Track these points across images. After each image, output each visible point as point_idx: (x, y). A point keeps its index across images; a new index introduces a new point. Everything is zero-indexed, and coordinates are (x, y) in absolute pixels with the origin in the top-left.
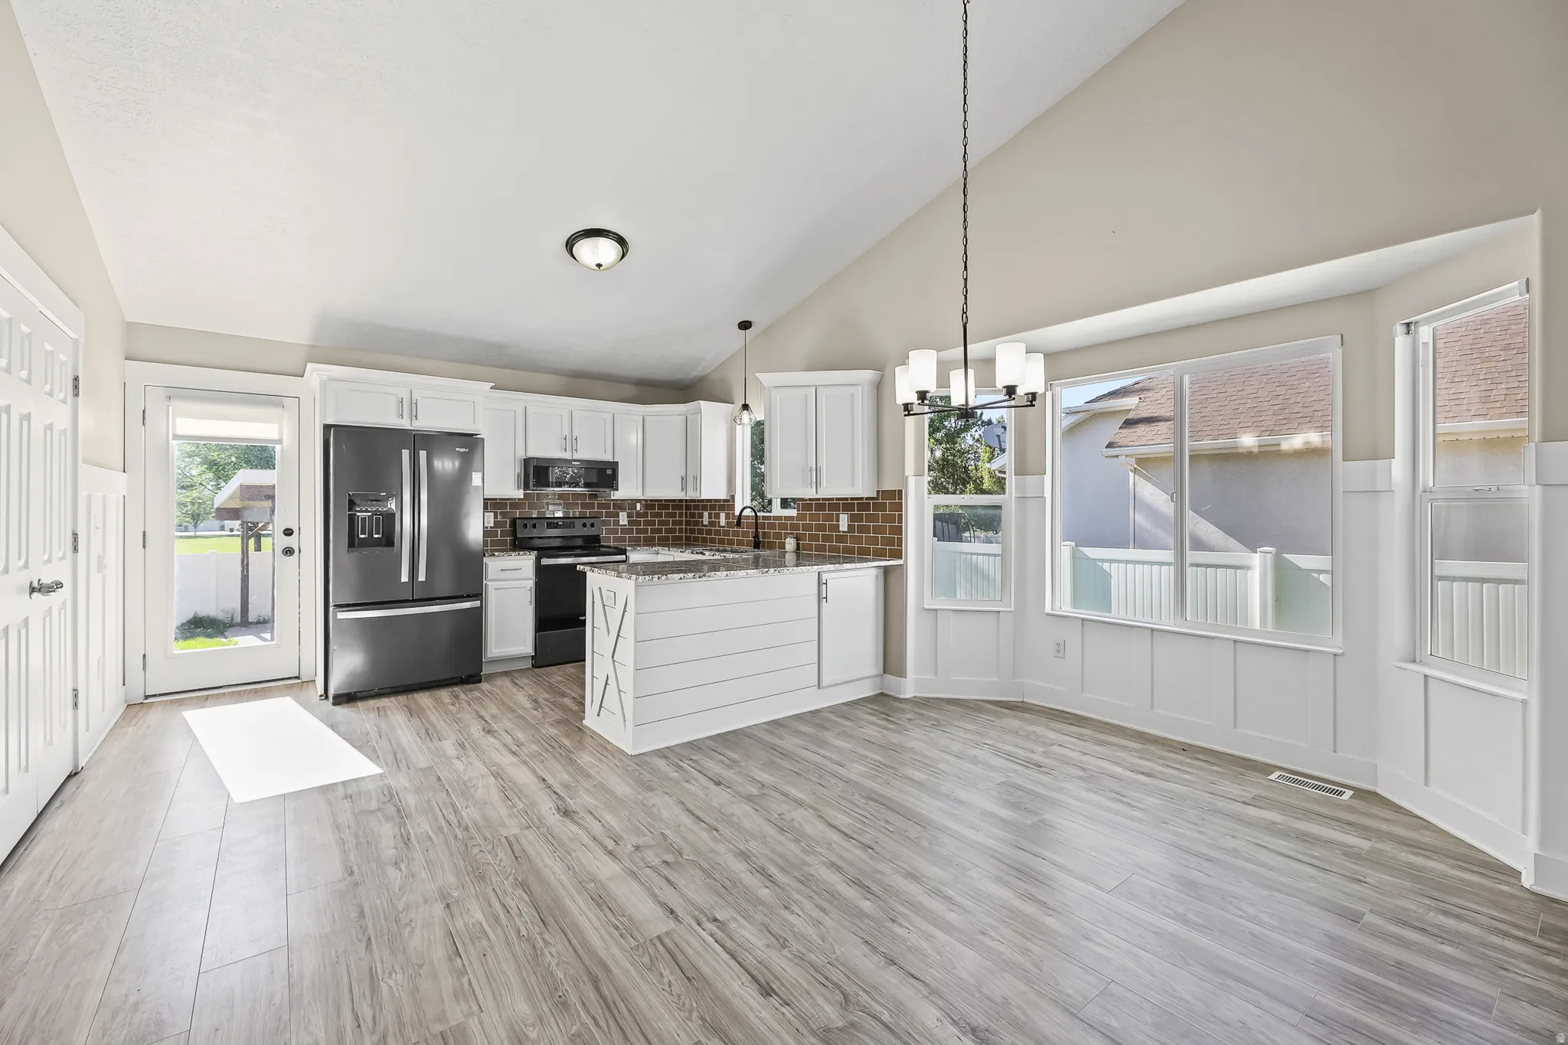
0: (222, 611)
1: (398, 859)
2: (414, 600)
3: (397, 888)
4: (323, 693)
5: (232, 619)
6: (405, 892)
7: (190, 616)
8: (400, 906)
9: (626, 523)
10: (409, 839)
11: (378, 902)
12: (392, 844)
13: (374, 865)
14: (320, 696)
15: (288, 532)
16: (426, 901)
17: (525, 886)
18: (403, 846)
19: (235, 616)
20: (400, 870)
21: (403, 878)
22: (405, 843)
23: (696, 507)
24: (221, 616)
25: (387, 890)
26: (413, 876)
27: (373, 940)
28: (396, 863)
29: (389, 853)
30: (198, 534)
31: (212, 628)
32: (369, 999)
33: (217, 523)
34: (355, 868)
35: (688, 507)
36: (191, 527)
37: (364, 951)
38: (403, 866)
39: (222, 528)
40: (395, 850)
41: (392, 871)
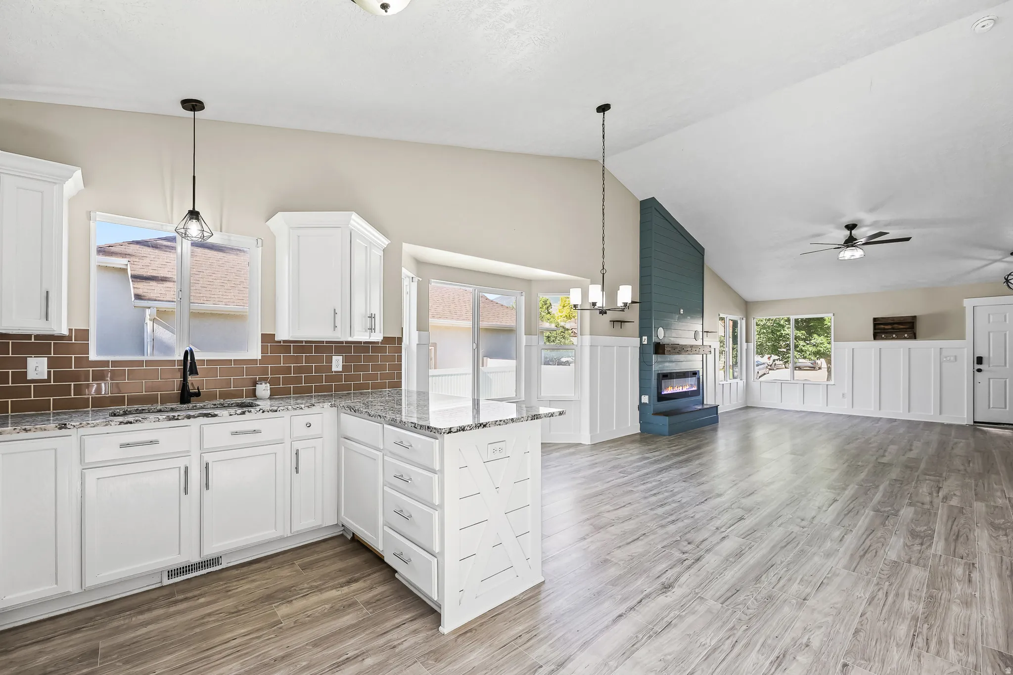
1: (803, 647)
3: (823, 630)
6: (819, 623)
8: (830, 619)
10: (778, 657)
11: (841, 631)
12: (795, 664)
13: (823, 658)
16: (814, 610)
17: (758, 579)
18: (787, 656)
20: (809, 639)
21: (812, 632)
22: (784, 656)
25: (830, 633)
26: (805, 629)
27: (860, 614)
28: (807, 646)
29: (804, 659)
32: (877, 597)
34: (839, 666)
37: (867, 614)
38: (805, 640)
40: (798, 658)
41: (816, 643)
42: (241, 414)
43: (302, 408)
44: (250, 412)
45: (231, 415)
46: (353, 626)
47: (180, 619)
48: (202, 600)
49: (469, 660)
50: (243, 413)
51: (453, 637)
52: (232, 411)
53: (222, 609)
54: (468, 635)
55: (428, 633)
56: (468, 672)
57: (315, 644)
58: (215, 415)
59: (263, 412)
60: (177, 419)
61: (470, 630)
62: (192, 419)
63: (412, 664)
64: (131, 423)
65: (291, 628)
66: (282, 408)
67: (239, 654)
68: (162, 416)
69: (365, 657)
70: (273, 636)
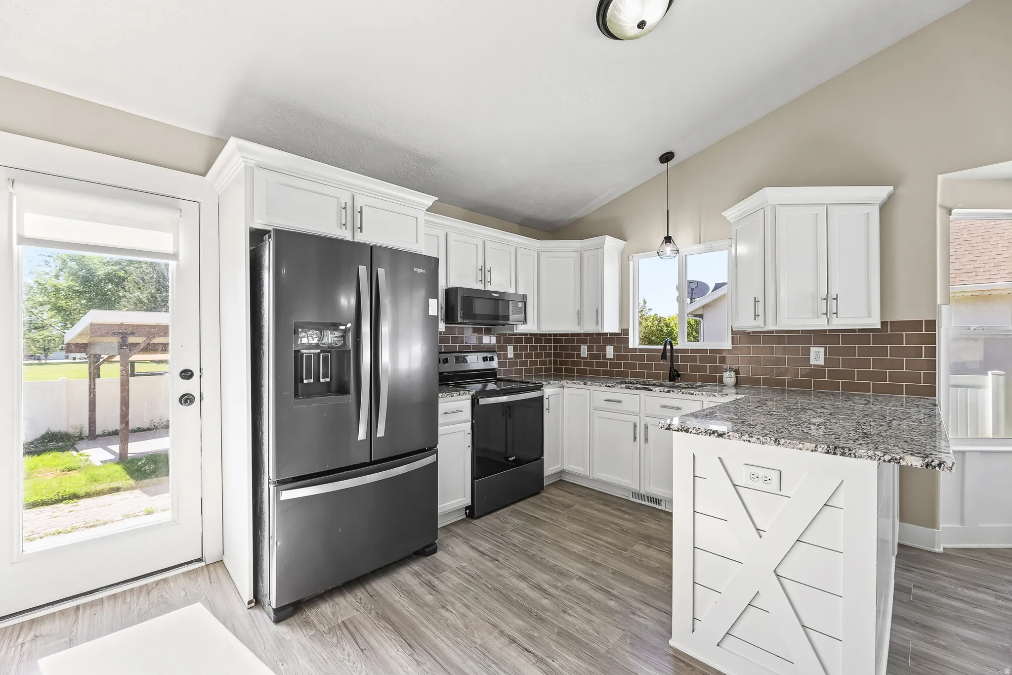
0: (72, 427)
2: (372, 463)
4: (252, 598)
5: (81, 433)
7: (43, 432)
9: (512, 356)
14: (249, 603)
15: (187, 374)
19: (84, 430)
23: (572, 341)
24: (71, 431)
30: (48, 361)
31: (63, 442)
33: (63, 353)
35: (556, 341)
36: (42, 356)
39: (67, 358)
42: (667, 392)
43: (715, 396)
44: (673, 391)
45: (661, 392)
46: (646, 585)
47: (601, 515)
48: (627, 516)
49: (645, 668)
50: (669, 392)
51: (671, 652)
52: (662, 389)
53: (623, 525)
54: (681, 664)
55: (664, 632)
56: (628, 669)
57: (614, 572)
58: (651, 390)
59: (683, 393)
60: (631, 389)
61: (689, 665)
62: (638, 390)
63: (620, 629)
64: (610, 387)
65: (625, 557)
66: (698, 393)
67: (592, 547)
68: (623, 386)
69: (614, 600)
70: (612, 552)
